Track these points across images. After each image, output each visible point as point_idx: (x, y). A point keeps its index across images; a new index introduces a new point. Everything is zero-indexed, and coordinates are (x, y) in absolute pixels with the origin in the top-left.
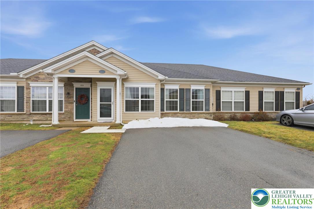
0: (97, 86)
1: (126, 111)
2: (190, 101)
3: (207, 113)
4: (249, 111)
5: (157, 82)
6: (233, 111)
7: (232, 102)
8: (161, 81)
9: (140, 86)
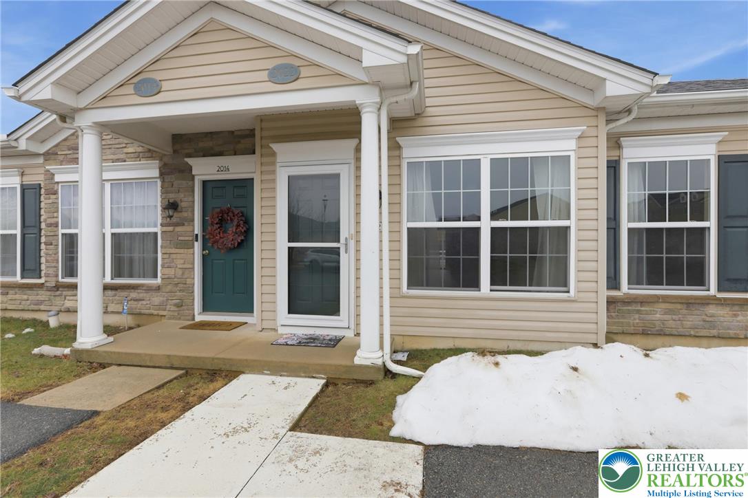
0: (274, 163)
1: (412, 283)
5: (593, 122)
8: (611, 113)
9: (486, 151)
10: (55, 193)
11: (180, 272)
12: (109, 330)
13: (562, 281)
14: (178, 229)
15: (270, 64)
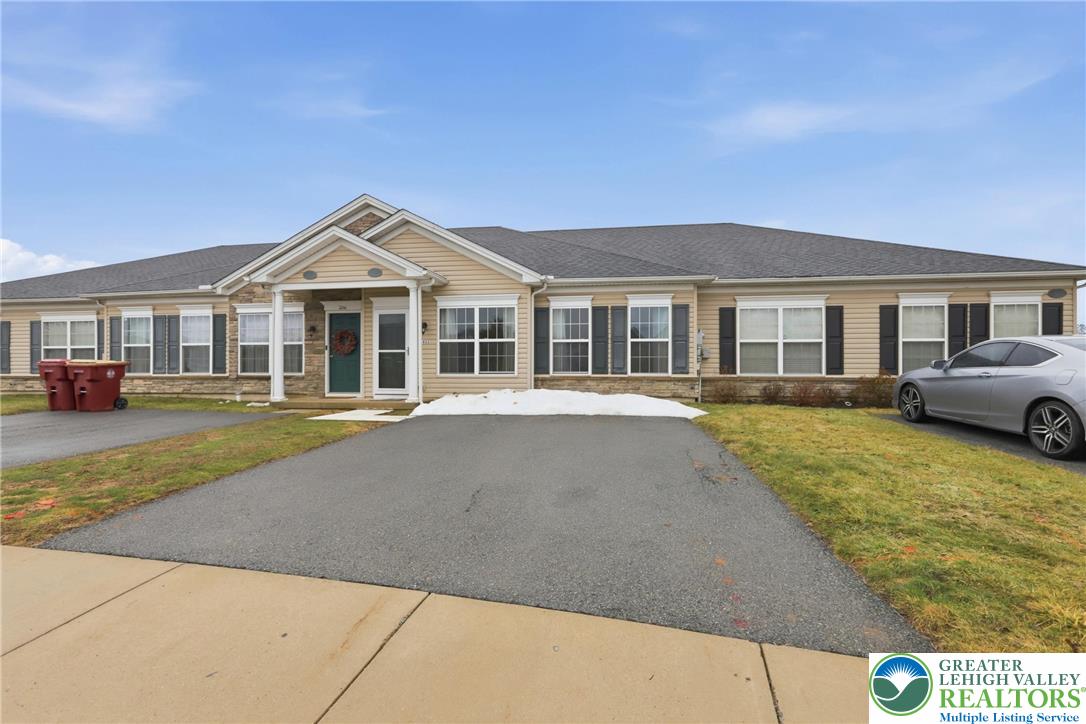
0: (371, 307)
1: (443, 370)
2: (625, 341)
3: (679, 380)
4: (842, 373)
5: (523, 291)
6: (781, 373)
7: (777, 344)
8: (533, 288)
9: (477, 304)
10: (237, 320)
11: (316, 369)
12: (286, 394)
13: (512, 369)
14: (315, 342)
15: (370, 268)
